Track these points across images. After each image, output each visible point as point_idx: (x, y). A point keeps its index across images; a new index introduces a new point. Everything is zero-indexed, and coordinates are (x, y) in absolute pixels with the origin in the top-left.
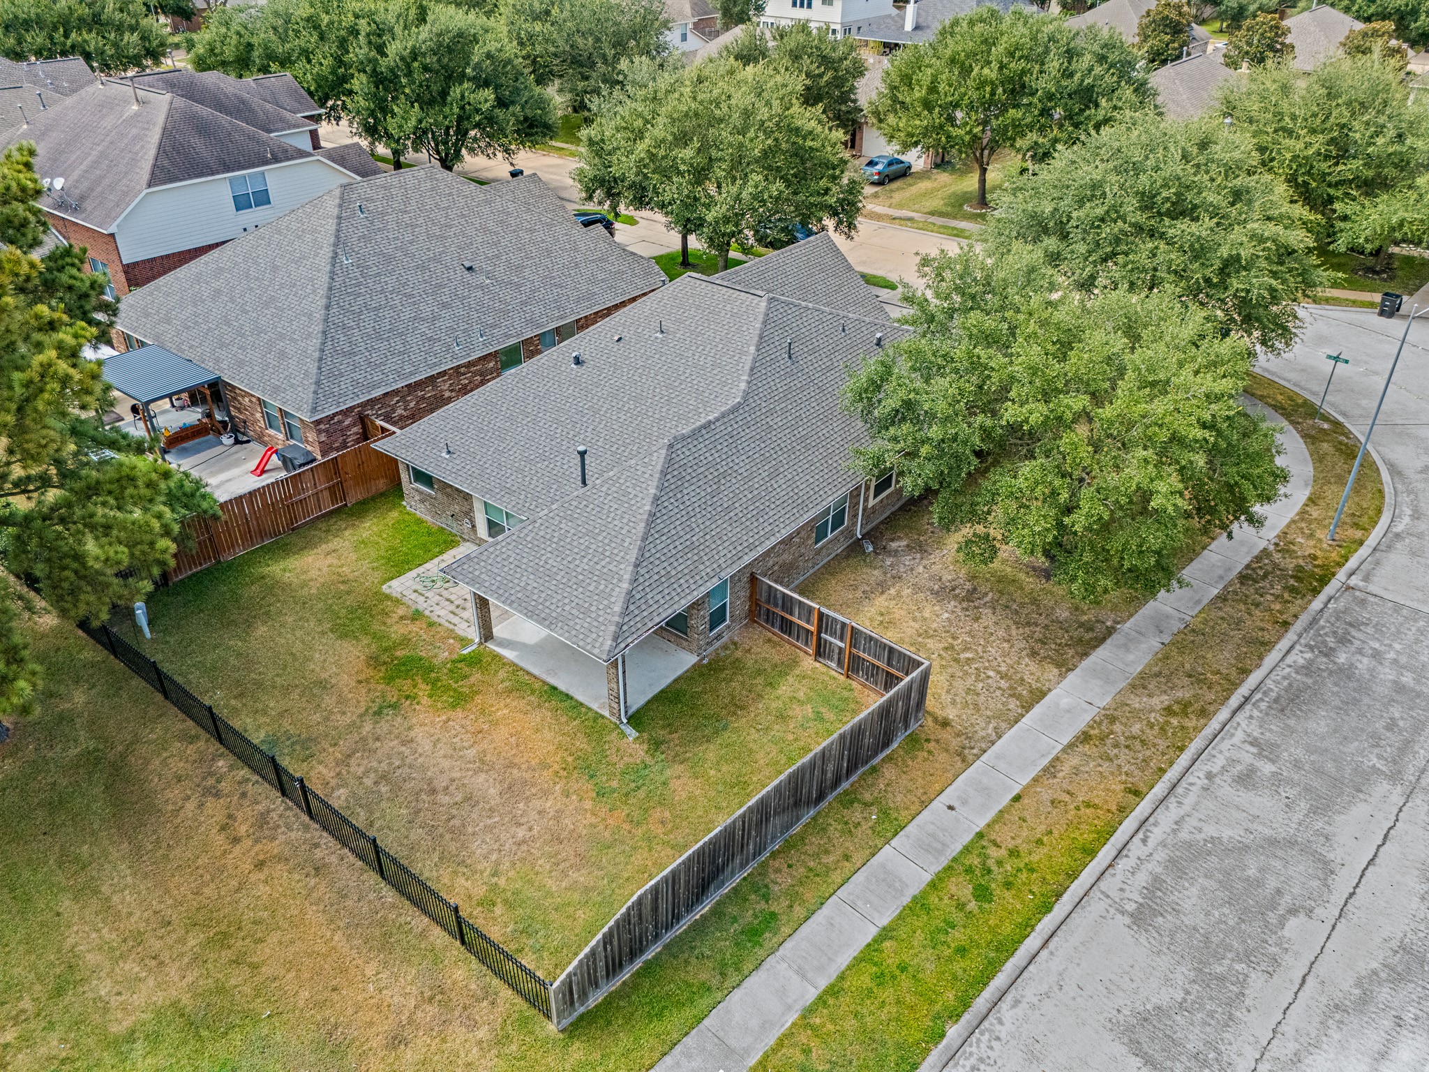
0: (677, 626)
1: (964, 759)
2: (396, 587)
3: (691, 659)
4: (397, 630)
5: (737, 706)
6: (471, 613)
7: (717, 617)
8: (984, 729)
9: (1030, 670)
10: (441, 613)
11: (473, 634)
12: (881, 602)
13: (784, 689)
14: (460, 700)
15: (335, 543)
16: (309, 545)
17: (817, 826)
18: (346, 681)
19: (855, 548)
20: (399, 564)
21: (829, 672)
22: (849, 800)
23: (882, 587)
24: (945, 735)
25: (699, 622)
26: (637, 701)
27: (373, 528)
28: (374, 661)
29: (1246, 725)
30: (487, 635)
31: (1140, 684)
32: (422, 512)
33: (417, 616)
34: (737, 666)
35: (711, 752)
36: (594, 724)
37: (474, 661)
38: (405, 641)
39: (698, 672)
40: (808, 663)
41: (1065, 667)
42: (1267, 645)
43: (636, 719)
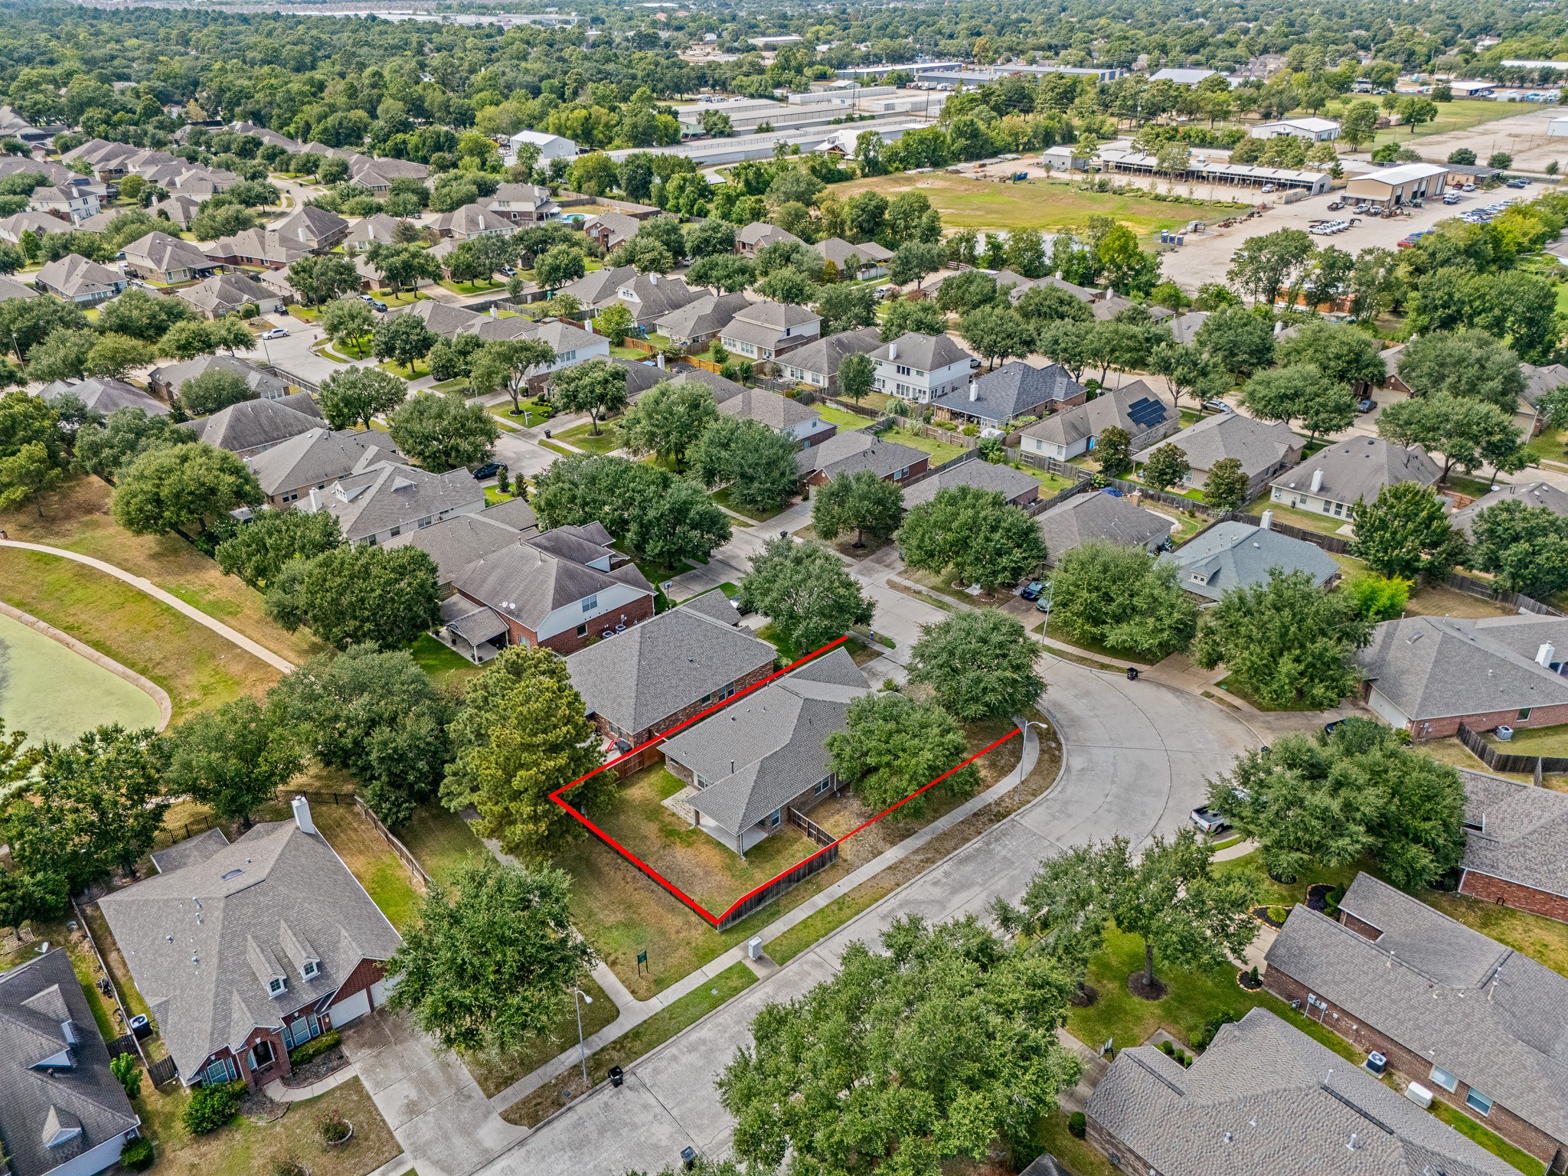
0: (762, 824)
1: (848, 872)
2: (667, 802)
3: (765, 835)
4: (668, 819)
5: (779, 852)
6: (693, 814)
7: (776, 821)
8: (857, 862)
9: (881, 844)
10: (682, 814)
11: (693, 822)
12: (837, 817)
13: (795, 847)
14: (690, 845)
15: (642, 784)
16: (632, 784)
17: (796, 889)
18: (653, 836)
19: (833, 795)
20: (666, 793)
21: (812, 841)
22: (808, 882)
23: (839, 811)
24: (845, 865)
25: (768, 823)
26: (746, 848)
27: (654, 779)
28: (661, 830)
29: (946, 867)
30: (698, 822)
31: (916, 852)
32: (672, 772)
33: (673, 814)
34: (781, 838)
35: (768, 866)
36: (732, 855)
37: (694, 832)
38: (670, 823)
39: (768, 840)
40: (805, 838)
41: (893, 843)
42: (968, 840)
43: (746, 854)
